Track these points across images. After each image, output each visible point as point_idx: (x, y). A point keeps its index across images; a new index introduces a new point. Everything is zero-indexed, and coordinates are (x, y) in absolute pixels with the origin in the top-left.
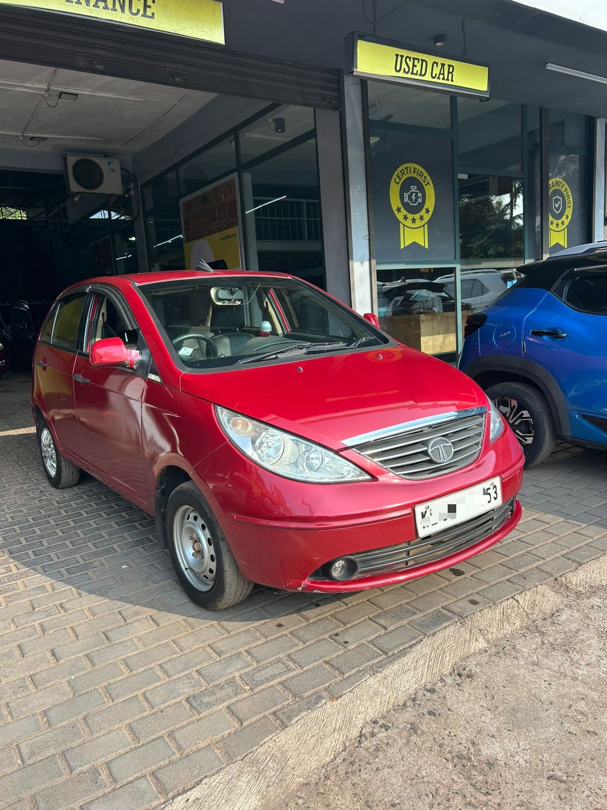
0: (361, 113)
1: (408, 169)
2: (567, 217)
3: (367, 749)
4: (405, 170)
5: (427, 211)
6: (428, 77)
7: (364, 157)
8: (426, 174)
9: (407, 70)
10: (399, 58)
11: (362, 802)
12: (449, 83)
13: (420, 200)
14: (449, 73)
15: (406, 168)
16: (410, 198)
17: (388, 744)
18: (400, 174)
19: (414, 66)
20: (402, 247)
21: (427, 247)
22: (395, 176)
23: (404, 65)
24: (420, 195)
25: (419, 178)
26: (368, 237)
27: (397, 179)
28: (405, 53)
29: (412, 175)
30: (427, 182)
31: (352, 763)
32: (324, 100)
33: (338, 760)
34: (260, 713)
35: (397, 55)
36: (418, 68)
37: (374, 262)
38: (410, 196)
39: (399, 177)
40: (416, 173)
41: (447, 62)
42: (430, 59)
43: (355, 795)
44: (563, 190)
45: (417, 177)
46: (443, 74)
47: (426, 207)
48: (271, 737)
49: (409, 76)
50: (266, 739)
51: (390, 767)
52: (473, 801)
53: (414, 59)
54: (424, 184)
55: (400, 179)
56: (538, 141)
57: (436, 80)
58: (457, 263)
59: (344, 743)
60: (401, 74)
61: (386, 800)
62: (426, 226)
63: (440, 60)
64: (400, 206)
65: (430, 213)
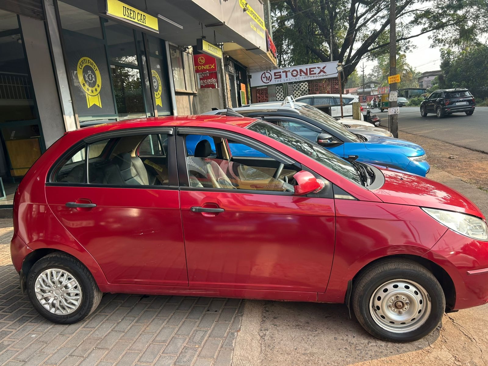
0: (56, 23)
1: (85, 60)
2: (160, 91)
3: (268, 340)
4: (84, 61)
5: (98, 86)
6: (136, 21)
7: (62, 52)
8: (95, 64)
9: (128, 15)
10: (125, 8)
11: (286, 354)
12: (144, 24)
13: (94, 79)
14: (144, 19)
15: (84, 60)
16: (89, 78)
17: (273, 334)
18: (81, 63)
19: (131, 14)
20: (89, 107)
21: (101, 107)
22: (79, 64)
23: (127, 13)
24: (93, 76)
25: (92, 66)
26: (71, 101)
27: (80, 66)
28: (127, 6)
29: (87, 64)
30: (96, 69)
31: (269, 346)
32: (35, 13)
33: (264, 348)
34: (216, 351)
35: (124, 7)
36: (132, 15)
37: (77, 116)
38: (88, 77)
39: (81, 65)
40: (89, 63)
41: (143, 13)
42: (137, 11)
43: (282, 354)
44: (156, 77)
45: (90, 65)
46: (142, 19)
47: (97, 83)
48: (232, 355)
49: (129, 18)
50: (232, 356)
51: (282, 340)
52: (315, 335)
53: (130, 10)
54: (94, 70)
55: (82, 66)
56: (143, 50)
57: (139, 22)
58: (117, 116)
59: (259, 342)
60: (126, 17)
61: (292, 349)
62: (99, 94)
63: (141, 12)
64: (84, 82)
65: (100, 87)
